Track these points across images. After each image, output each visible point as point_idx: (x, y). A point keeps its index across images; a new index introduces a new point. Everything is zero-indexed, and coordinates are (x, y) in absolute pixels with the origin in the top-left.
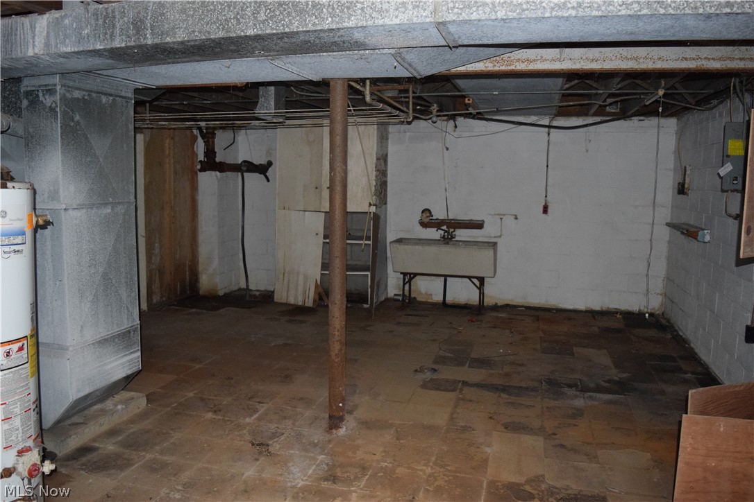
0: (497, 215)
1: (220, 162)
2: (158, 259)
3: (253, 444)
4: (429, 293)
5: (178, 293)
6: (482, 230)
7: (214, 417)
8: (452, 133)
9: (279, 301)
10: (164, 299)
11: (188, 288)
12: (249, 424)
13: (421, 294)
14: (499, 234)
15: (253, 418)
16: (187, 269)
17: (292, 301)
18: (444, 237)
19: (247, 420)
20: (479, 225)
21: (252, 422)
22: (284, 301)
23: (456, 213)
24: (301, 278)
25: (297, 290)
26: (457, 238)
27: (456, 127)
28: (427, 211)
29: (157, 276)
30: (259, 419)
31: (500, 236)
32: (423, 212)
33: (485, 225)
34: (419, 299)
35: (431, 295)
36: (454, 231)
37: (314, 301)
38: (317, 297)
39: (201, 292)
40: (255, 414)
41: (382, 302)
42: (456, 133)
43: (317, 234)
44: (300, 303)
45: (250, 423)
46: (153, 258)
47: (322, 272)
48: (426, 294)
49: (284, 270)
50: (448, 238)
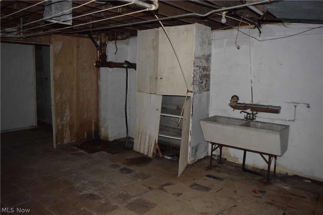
0: (292, 103)
1: (110, 62)
2: (69, 119)
4: (236, 157)
5: (85, 138)
6: (279, 114)
8: (258, 38)
9: (136, 150)
10: (74, 141)
11: (93, 135)
13: (231, 157)
14: (293, 119)
16: (93, 124)
17: (142, 152)
18: (246, 118)
20: (276, 110)
22: (138, 151)
23: (259, 100)
24: (147, 137)
25: (145, 145)
26: (257, 119)
27: (260, 33)
28: (235, 98)
29: (68, 128)
31: (294, 121)
32: (232, 97)
33: (282, 111)
34: (229, 160)
35: (237, 158)
36: (256, 114)
37: (153, 154)
38: (155, 151)
39: (101, 138)
41: (201, 159)
42: (261, 37)
43: (157, 110)
44: (146, 154)
46: (64, 118)
47: (160, 135)
48: (234, 157)
49: (139, 131)
50: (250, 119)
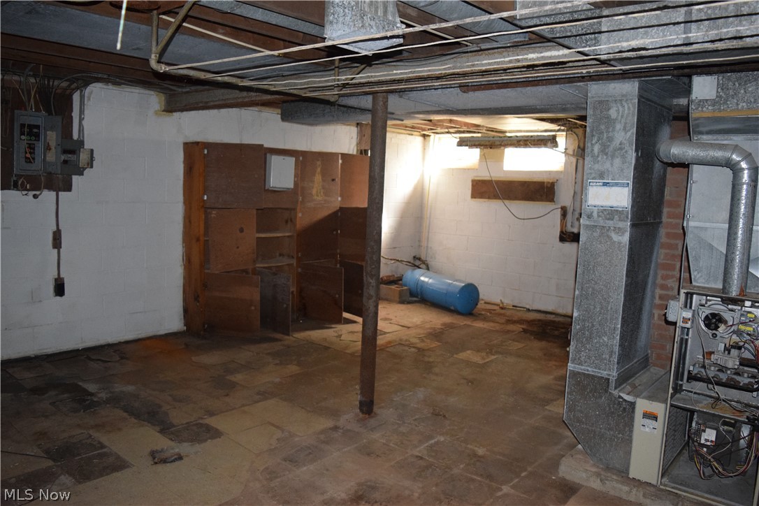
3: (444, 416)
7: (476, 449)
12: (442, 434)
15: (436, 440)
19: (442, 439)
21: (438, 436)
30: (431, 437)
40: (431, 444)
45: (440, 435)
